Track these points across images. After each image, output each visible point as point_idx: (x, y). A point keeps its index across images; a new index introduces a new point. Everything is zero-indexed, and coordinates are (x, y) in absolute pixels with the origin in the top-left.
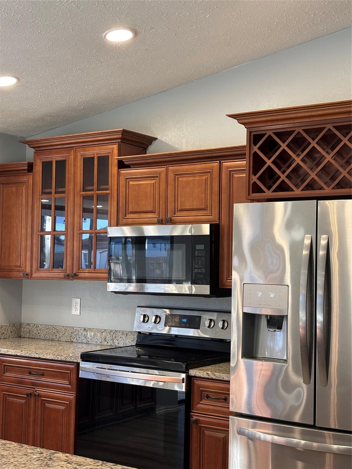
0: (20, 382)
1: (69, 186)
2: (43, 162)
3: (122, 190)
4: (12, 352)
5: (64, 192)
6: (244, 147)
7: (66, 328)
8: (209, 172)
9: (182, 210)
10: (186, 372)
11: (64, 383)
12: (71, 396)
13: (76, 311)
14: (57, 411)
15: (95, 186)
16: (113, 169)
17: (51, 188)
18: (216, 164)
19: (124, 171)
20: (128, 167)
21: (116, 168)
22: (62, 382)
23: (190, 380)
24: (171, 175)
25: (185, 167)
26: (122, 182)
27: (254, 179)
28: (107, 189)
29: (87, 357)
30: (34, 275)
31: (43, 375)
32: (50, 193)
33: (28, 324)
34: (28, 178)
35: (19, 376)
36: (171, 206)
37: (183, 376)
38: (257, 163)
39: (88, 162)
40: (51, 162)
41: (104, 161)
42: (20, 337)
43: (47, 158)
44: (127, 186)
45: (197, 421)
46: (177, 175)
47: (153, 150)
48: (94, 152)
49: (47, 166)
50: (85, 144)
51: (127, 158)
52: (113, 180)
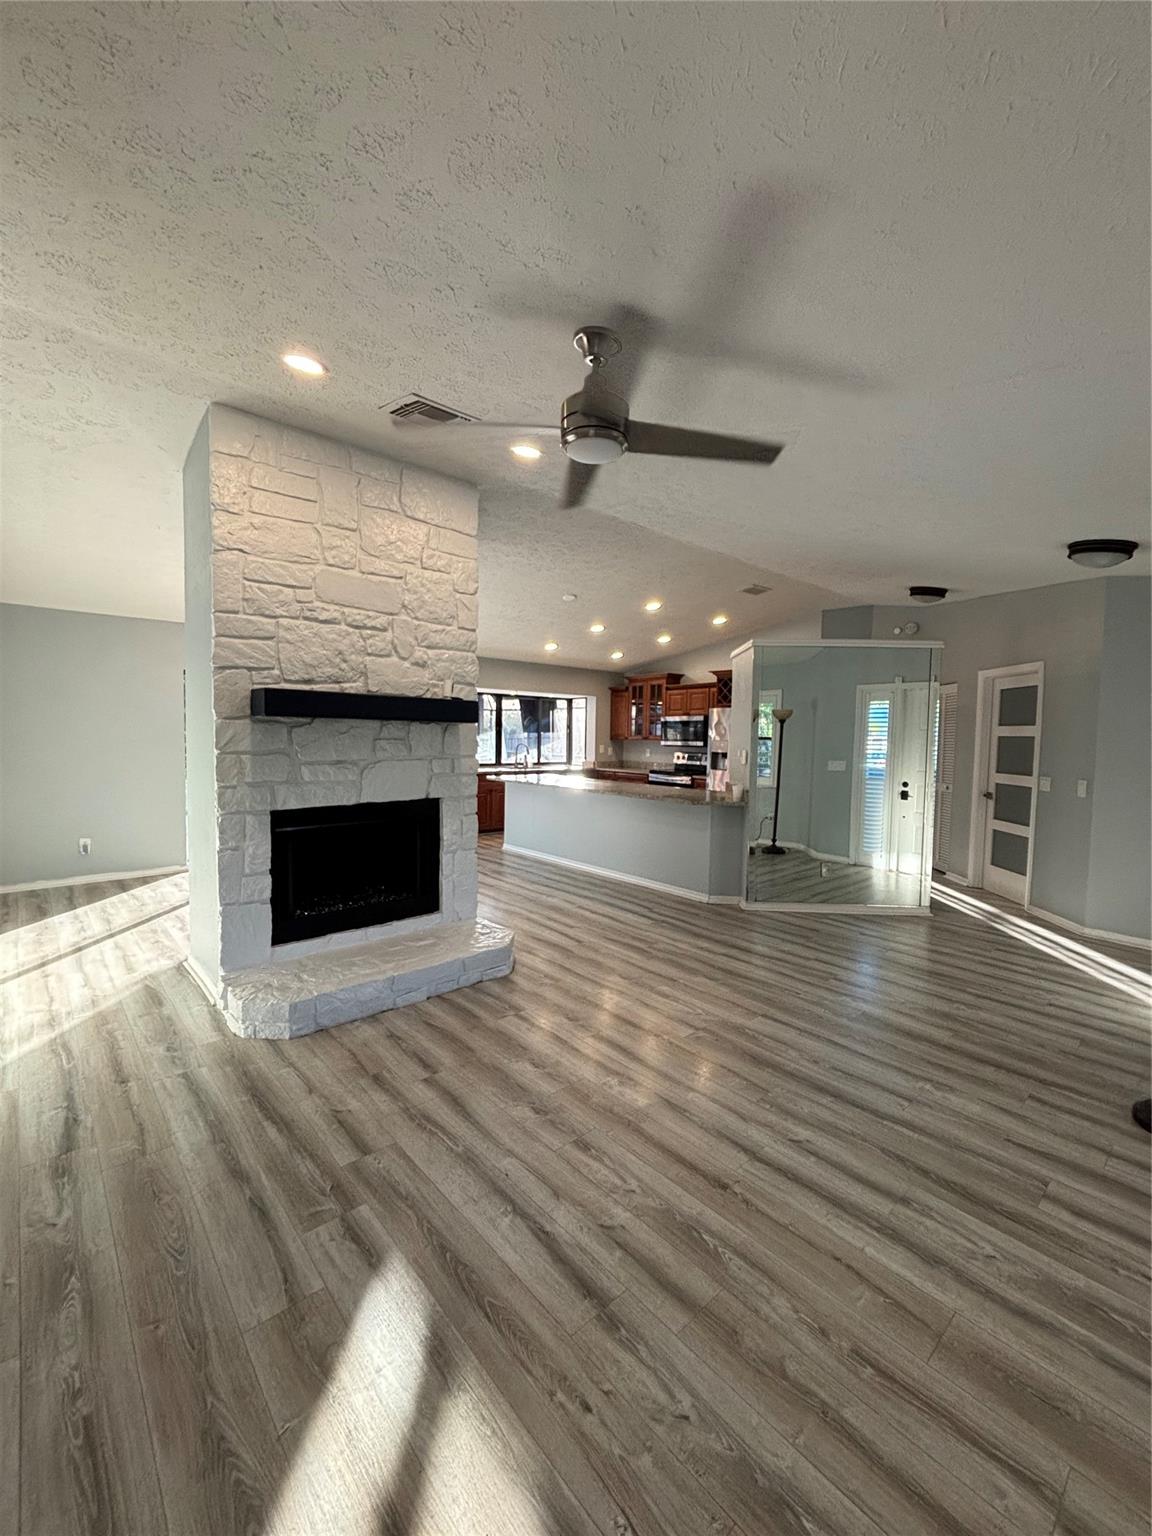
1: (644, 697)
2: (633, 686)
5: (642, 701)
6: (716, 683)
8: (705, 693)
9: (694, 710)
13: (648, 755)
16: (664, 691)
17: (636, 699)
18: (707, 691)
19: (669, 692)
20: (670, 689)
23: (693, 780)
24: (688, 694)
25: (695, 690)
27: (719, 697)
28: (661, 700)
29: (653, 772)
30: (629, 738)
33: (627, 761)
34: (626, 694)
36: (688, 708)
38: (720, 689)
39: (653, 687)
40: (637, 686)
41: (660, 686)
42: (623, 766)
43: (634, 684)
44: (669, 698)
46: (692, 694)
47: (683, 682)
48: (655, 683)
49: (634, 688)
50: (652, 679)
51: (670, 686)
52: (664, 696)
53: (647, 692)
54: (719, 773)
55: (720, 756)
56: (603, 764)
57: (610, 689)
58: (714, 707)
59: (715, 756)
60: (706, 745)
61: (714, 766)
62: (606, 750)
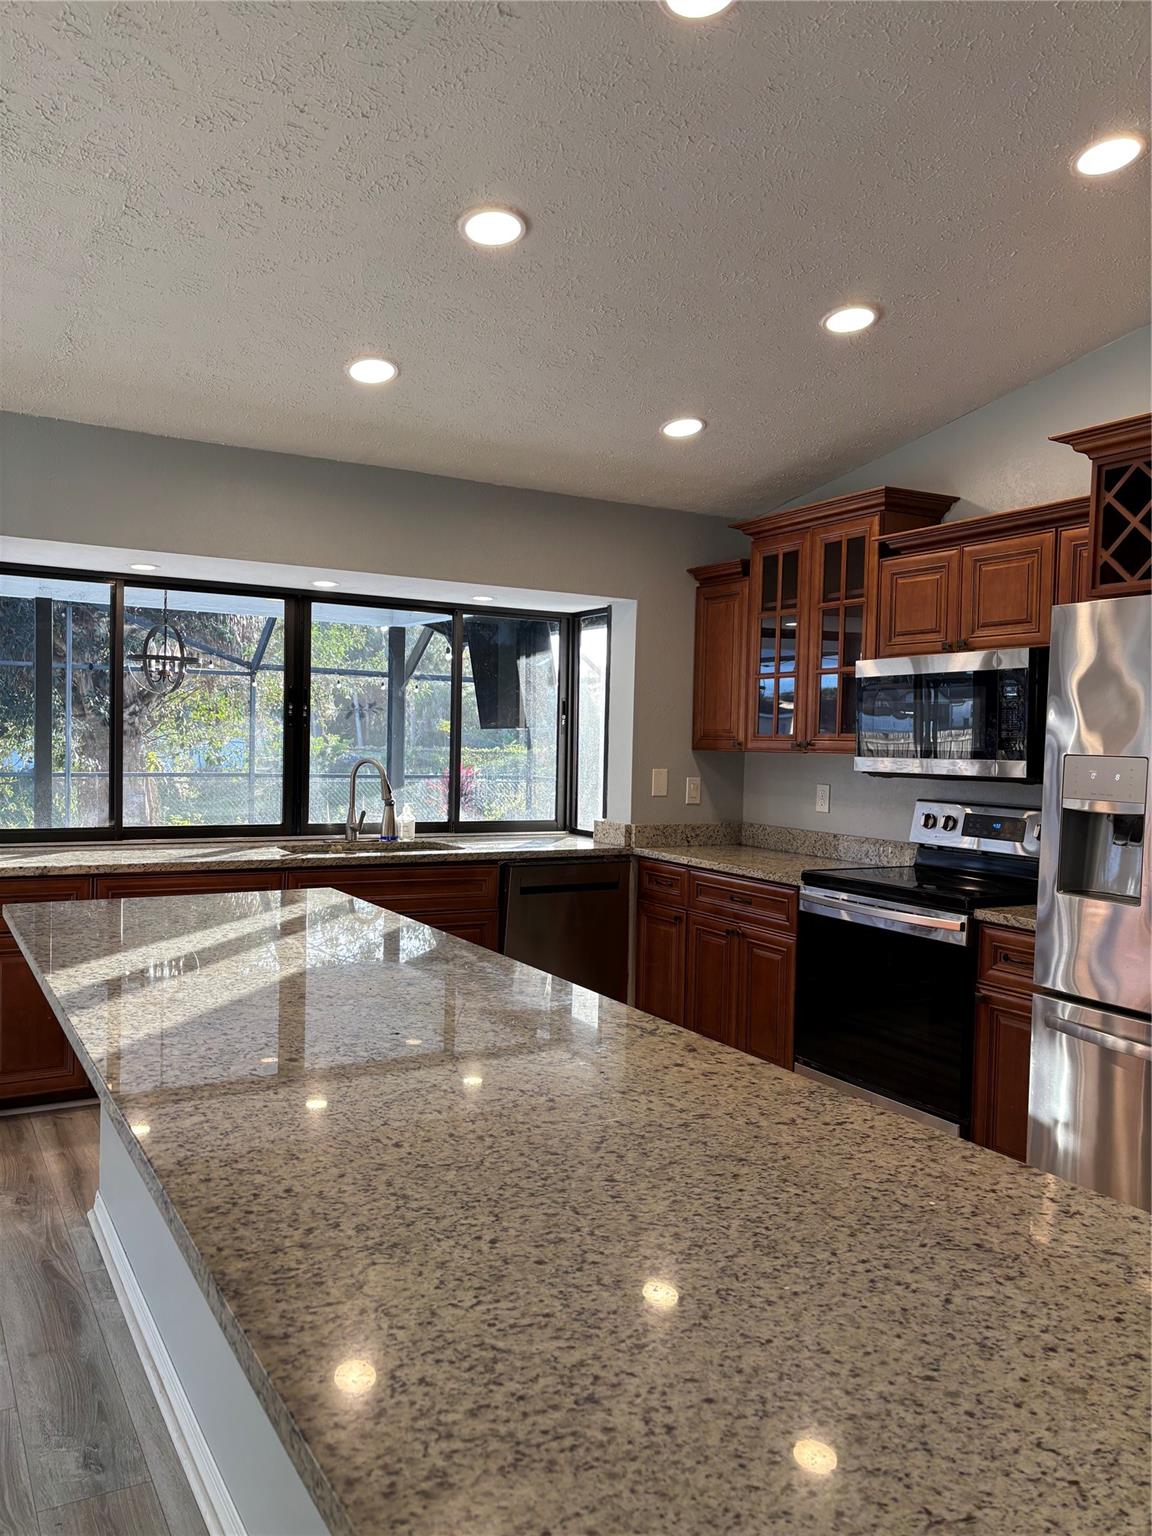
0: (718, 912)
1: (803, 593)
2: (765, 558)
3: (885, 593)
4: (706, 864)
5: (794, 606)
6: (1087, 499)
7: (806, 833)
8: (1036, 551)
9: (985, 625)
10: (970, 915)
11: (779, 918)
12: (790, 939)
13: (822, 806)
14: (768, 960)
15: (843, 591)
16: (872, 558)
17: (775, 600)
18: (1048, 536)
19: (888, 562)
20: (896, 552)
21: (876, 557)
22: (777, 915)
23: (974, 928)
24: (968, 561)
25: (999, 543)
26: (886, 581)
27: (1105, 556)
28: (861, 596)
29: (812, 879)
30: (750, 745)
31: (750, 903)
32: (774, 609)
33: (752, 825)
34: (743, 587)
35: (717, 902)
36: (966, 618)
37: (964, 918)
38: (1111, 524)
39: (832, 549)
40: (777, 556)
41: (857, 545)
42: (740, 844)
43: (771, 551)
44: (894, 586)
45: (987, 999)
46: (979, 561)
47: (950, 521)
48: (842, 532)
49: (770, 562)
50: (827, 522)
51: (894, 538)
52: (871, 579)
53: (813, 570)
54: (1098, 909)
55: (1107, 830)
56: (664, 835)
57: (695, 573)
58: (1076, 598)
59: (1079, 828)
60: (1035, 774)
61: (1077, 879)
62: (676, 785)
